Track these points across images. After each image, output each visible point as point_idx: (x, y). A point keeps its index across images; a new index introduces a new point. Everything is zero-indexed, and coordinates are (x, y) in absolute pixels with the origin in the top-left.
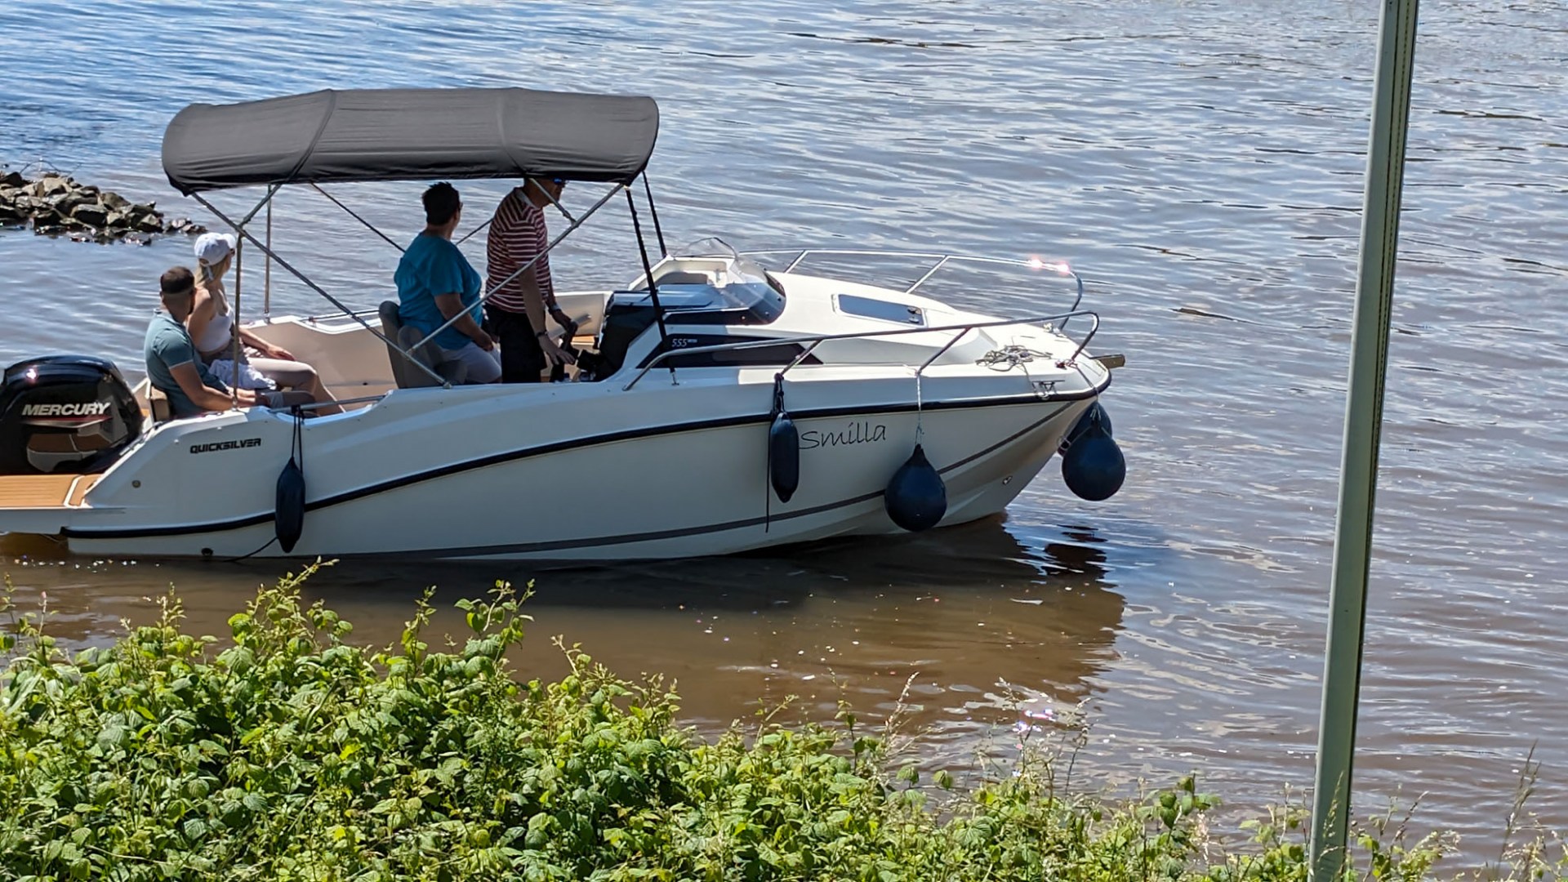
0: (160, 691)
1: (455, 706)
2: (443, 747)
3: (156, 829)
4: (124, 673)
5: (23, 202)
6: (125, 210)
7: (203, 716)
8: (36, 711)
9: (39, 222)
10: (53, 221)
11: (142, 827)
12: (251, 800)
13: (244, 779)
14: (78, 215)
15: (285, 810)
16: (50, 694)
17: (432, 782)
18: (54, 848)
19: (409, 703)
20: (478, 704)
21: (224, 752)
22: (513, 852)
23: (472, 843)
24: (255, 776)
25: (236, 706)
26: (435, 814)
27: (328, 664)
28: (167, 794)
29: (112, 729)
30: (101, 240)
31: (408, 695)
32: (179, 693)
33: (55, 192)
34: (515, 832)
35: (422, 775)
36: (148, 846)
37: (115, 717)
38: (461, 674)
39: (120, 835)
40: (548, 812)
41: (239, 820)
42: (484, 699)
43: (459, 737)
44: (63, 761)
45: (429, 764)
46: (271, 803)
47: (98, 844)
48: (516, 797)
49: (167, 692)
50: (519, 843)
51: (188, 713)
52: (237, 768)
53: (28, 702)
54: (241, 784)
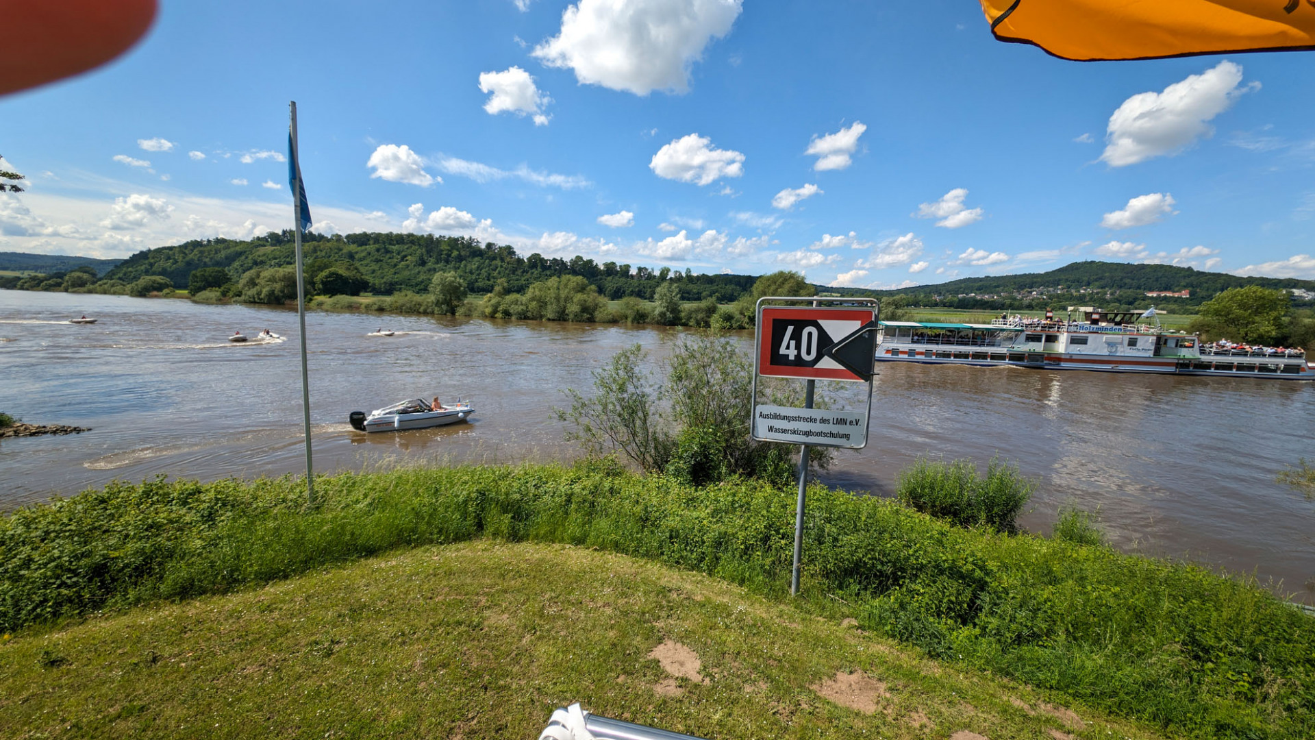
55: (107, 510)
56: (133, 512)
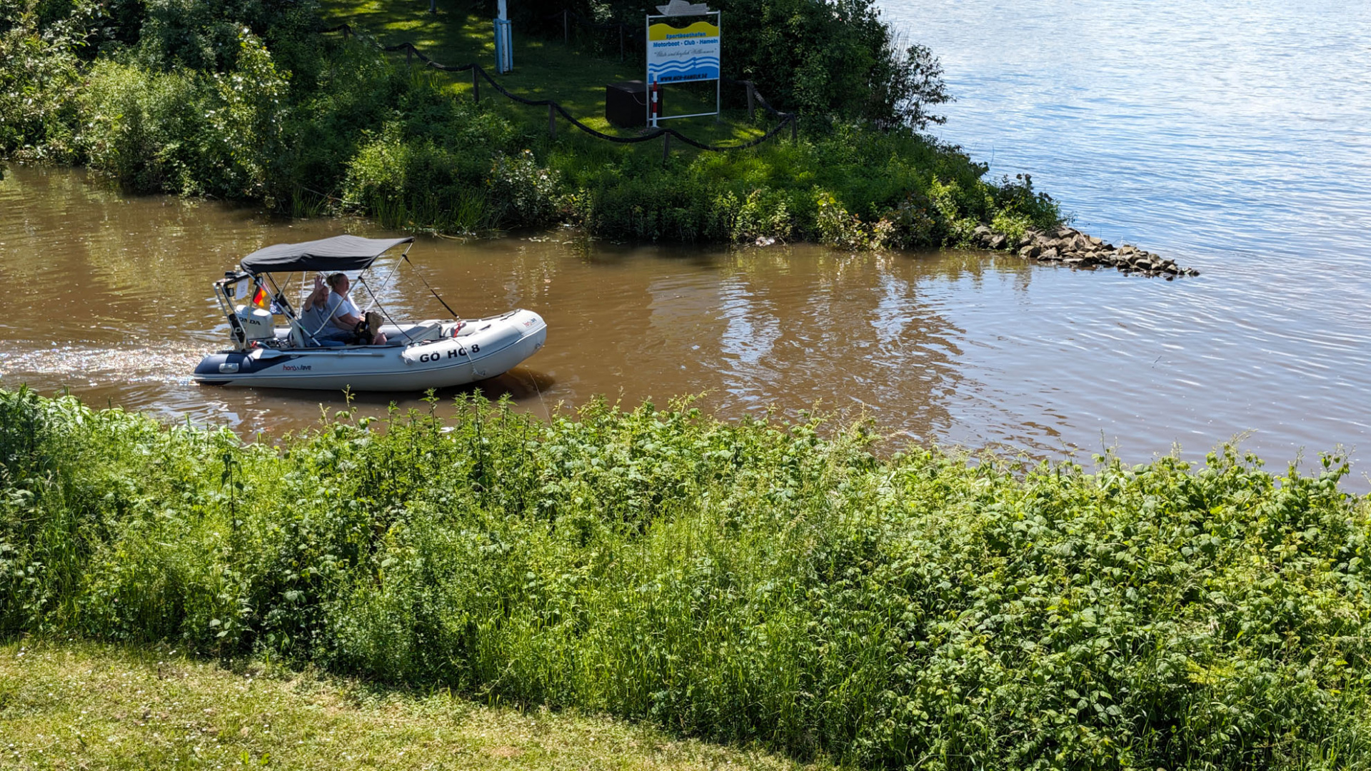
0: (1172, 487)
1: (1314, 503)
2: (1307, 522)
3: (1169, 550)
4: (1156, 477)
5: (1113, 257)
6: (1161, 262)
7: (1192, 499)
8: (1114, 492)
9: (1120, 267)
10: (1126, 267)
11: (1162, 549)
12: (1215, 540)
13: (1211, 530)
14: (1139, 264)
15: (1230, 546)
16: (1121, 484)
17: (1302, 538)
18: (1120, 555)
19: (1292, 501)
20: (1327, 503)
21: (1201, 516)
22: (1341, 574)
23: (1322, 569)
24: (1216, 529)
25: (1208, 496)
26: (1303, 554)
27: (1253, 479)
28: (1174, 535)
29: (1150, 502)
30: (1148, 276)
31: (1291, 496)
32: (1181, 487)
33: (1129, 253)
34: (1343, 565)
35: (1299, 534)
36: (1165, 558)
37: (1151, 497)
38: (1318, 488)
39: (1152, 552)
40: (1360, 557)
41: (1209, 549)
42: (1328, 501)
43: (1316, 518)
44: (1127, 516)
45: (1299, 529)
46: (1224, 542)
47: (1142, 554)
48: (1344, 549)
49: (1176, 487)
50: (1345, 571)
51: (1185, 498)
52: (1208, 525)
53: (1110, 487)
54: (1210, 533)
55: (1202, 531)
56: (1255, 559)
